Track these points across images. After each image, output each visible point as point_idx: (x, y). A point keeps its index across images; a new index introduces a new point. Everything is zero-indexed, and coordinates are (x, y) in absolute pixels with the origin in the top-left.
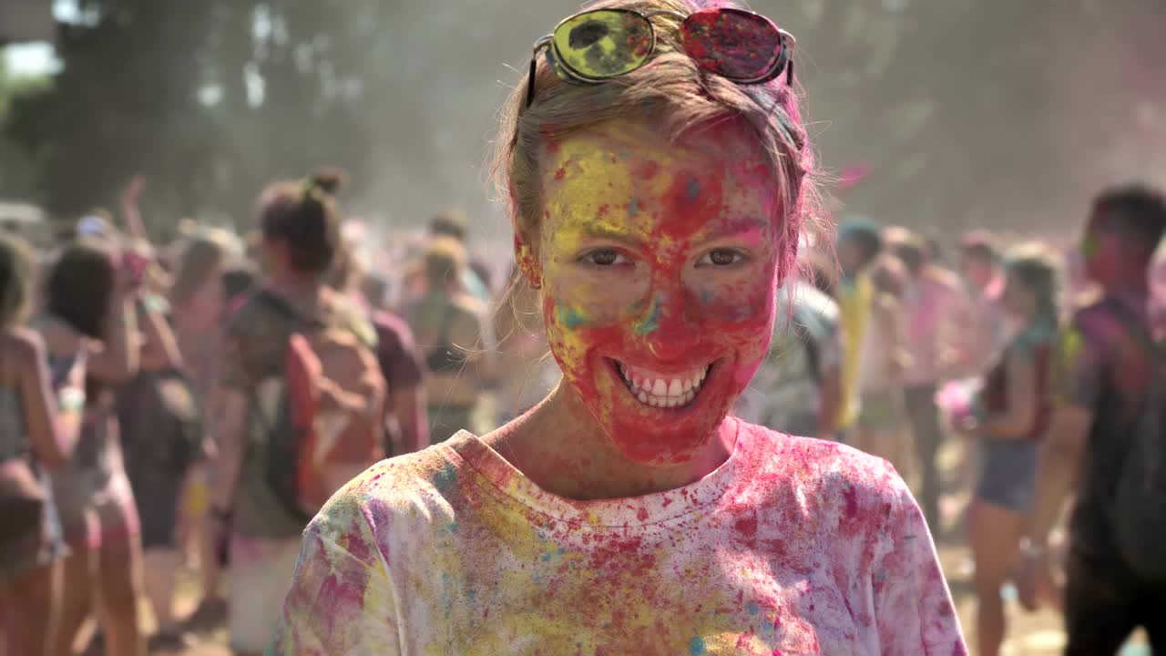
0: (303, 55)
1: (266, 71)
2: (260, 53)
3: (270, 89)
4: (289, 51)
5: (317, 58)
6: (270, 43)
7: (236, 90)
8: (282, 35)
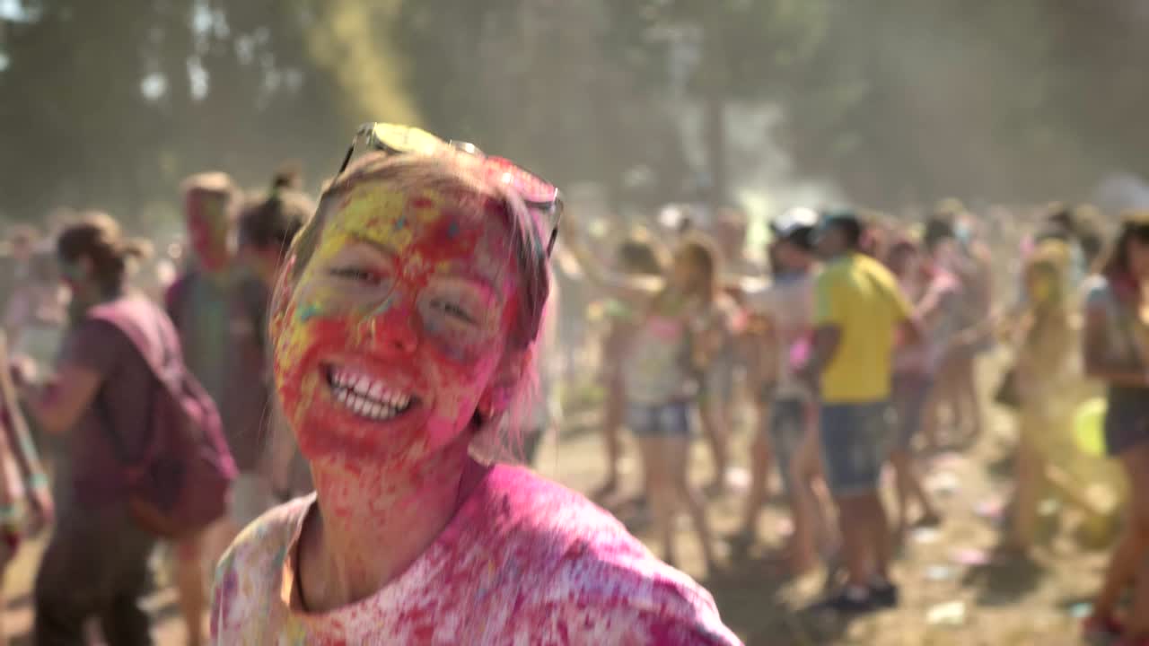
0: (245, 47)
1: (209, 63)
2: (201, 45)
3: (213, 82)
4: (229, 44)
5: (258, 51)
6: (211, 36)
7: (179, 83)
8: (223, 29)
